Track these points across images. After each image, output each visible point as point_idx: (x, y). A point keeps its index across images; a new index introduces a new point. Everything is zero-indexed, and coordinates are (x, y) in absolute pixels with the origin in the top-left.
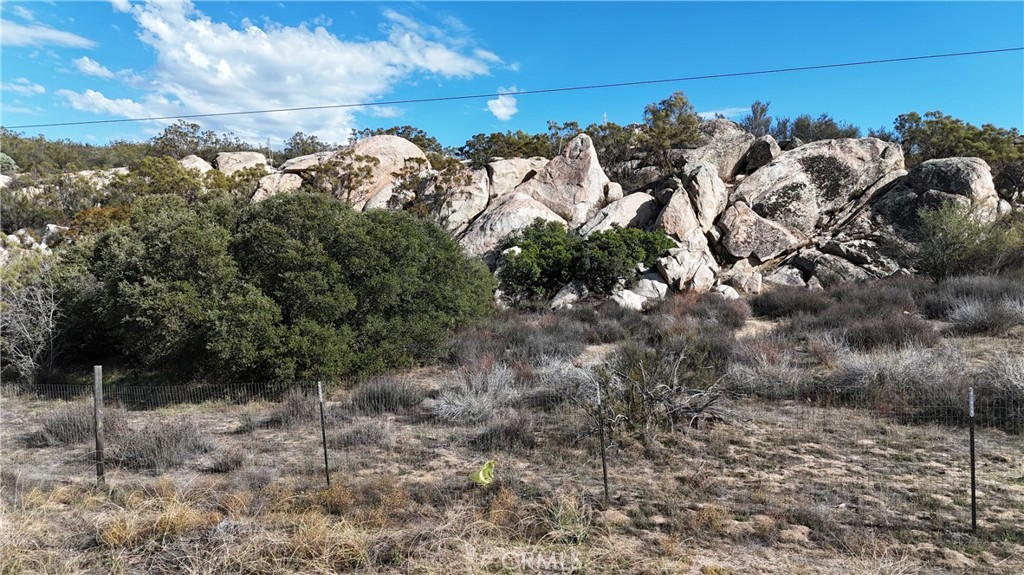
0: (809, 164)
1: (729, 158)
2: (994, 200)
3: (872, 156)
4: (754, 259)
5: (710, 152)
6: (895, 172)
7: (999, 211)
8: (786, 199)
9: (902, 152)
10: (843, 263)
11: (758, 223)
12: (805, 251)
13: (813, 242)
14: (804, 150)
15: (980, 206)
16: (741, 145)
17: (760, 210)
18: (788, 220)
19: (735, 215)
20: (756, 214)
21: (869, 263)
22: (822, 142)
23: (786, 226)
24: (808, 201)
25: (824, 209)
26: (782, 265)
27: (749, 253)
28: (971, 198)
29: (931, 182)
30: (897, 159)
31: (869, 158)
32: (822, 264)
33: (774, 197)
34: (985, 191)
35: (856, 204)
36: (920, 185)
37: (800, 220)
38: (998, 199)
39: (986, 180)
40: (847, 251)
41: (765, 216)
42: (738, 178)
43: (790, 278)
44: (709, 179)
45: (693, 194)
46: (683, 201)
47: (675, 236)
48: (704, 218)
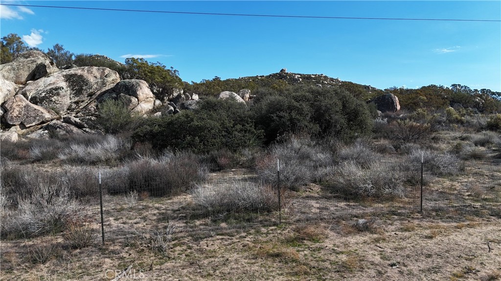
0: (68, 78)
1: (21, 72)
2: (152, 99)
3: (101, 76)
4: (22, 126)
5: (7, 67)
6: (112, 84)
7: (154, 104)
8: (51, 94)
9: (118, 75)
10: (71, 128)
11: (27, 106)
12: (54, 121)
13: (62, 117)
14: (70, 70)
15: (143, 102)
16: (29, 65)
17: (34, 100)
18: (50, 105)
19: (13, 102)
20: (28, 102)
21: (86, 128)
22: (82, 67)
23: (46, 108)
24: (64, 96)
25: (73, 101)
26: (40, 129)
27: (19, 123)
28: (138, 98)
29: (122, 90)
30: (114, 78)
31: (99, 77)
32: (60, 128)
33: (44, 94)
34: (145, 96)
35: (90, 99)
36: (118, 91)
37: (58, 105)
38: (154, 99)
39: (145, 90)
40: (75, 121)
41: (36, 103)
42: (28, 82)
43: (41, 136)
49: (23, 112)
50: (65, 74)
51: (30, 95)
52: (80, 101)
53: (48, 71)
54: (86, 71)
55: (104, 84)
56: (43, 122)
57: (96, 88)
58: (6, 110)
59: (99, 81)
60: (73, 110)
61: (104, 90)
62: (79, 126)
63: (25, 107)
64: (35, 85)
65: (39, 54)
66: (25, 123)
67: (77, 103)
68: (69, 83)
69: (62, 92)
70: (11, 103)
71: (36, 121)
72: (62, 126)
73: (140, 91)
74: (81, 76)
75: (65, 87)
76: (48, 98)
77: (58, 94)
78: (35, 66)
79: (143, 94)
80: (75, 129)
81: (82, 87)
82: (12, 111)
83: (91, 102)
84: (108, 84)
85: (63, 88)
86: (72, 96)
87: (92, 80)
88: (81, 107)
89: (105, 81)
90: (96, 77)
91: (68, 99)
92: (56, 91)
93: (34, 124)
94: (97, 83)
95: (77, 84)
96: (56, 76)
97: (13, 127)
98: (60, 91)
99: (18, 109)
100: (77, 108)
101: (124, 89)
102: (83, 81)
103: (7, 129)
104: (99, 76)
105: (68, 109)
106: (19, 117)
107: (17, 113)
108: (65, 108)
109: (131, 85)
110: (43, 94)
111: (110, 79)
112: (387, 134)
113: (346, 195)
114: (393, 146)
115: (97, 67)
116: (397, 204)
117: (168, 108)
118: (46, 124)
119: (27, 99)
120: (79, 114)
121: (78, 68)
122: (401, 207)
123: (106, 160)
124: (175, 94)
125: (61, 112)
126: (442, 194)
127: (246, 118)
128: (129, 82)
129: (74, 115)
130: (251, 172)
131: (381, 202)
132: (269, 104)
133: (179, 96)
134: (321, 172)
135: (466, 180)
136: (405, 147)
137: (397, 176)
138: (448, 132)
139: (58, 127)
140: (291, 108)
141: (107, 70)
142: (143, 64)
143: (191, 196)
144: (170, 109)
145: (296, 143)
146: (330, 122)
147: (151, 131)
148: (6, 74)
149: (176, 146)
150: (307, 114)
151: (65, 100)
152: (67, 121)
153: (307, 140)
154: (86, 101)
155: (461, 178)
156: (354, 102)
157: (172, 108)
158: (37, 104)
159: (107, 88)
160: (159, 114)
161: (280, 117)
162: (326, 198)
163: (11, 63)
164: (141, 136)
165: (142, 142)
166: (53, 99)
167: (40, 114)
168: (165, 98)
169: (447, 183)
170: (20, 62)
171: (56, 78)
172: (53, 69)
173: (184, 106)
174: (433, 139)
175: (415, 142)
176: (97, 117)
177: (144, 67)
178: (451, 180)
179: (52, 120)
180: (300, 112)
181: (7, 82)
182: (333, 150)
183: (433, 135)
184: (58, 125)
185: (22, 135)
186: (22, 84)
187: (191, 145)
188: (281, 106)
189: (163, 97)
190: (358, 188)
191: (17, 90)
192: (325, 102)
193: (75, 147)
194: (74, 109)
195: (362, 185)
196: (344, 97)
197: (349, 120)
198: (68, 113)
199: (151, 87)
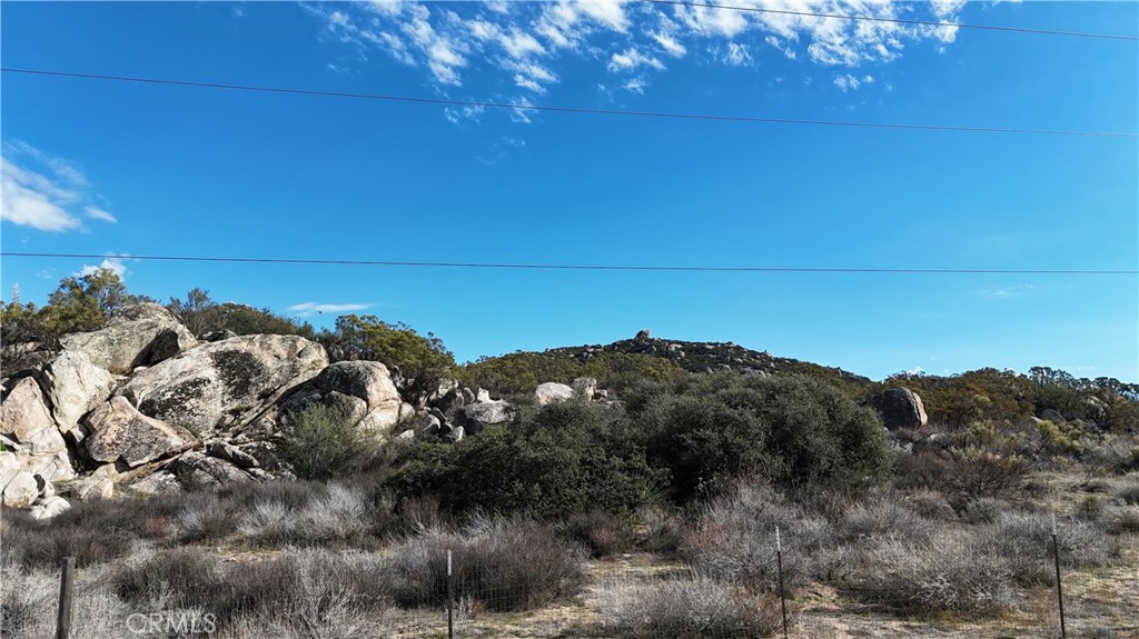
0: (221, 360)
1: (126, 348)
2: (395, 403)
3: (289, 354)
4: (122, 464)
5: (98, 339)
6: (311, 372)
7: (400, 414)
8: (184, 395)
9: (323, 352)
10: (225, 468)
11: (134, 422)
12: (189, 454)
13: (205, 443)
14: (223, 343)
15: (378, 409)
16: (142, 333)
17: (149, 408)
18: (181, 419)
19: (107, 412)
20: (136, 412)
21: (254, 467)
22: (248, 336)
23: (173, 425)
24: (210, 398)
25: (228, 408)
26: (158, 470)
27: (117, 457)
28: (367, 400)
29: (334, 384)
30: (315, 360)
31: (286, 356)
32: (201, 469)
33: (170, 393)
34: (382, 395)
35: (264, 404)
36: (325, 385)
37: (196, 419)
38: (400, 402)
39: (382, 385)
40: (234, 453)
41: (152, 414)
42: (136, 370)
43: (161, 487)
44: (73, 369)
45: (46, 386)
46: (31, 394)
47: (13, 437)
48: (62, 415)
49: (125, 434)
50: (214, 351)
51: (140, 397)
52: (242, 409)
53: (180, 345)
54: (258, 345)
55: (294, 371)
56: (165, 456)
57: (278, 381)
58: (89, 431)
59: (286, 364)
60: (226, 428)
61: (293, 384)
62: (242, 464)
63: (130, 423)
64: (152, 376)
65: (157, 309)
66: (128, 459)
67: (235, 412)
68: (222, 369)
69: (206, 390)
70: (102, 416)
71: (152, 453)
72: (205, 463)
73: (374, 385)
74: (247, 356)
75: (213, 379)
76: (178, 403)
77: (199, 395)
78: (153, 335)
79: (378, 391)
80: (233, 472)
81: (248, 377)
82: (103, 432)
83: (266, 409)
84: (302, 370)
85: (209, 382)
86: (226, 397)
87: (269, 362)
88: (243, 422)
89: (298, 365)
90: (278, 357)
91: (219, 404)
92: (193, 388)
93: (146, 459)
94: (280, 369)
95: (239, 372)
96: (195, 356)
97: (102, 468)
98: (204, 388)
99: (115, 427)
100: (235, 422)
101: (338, 383)
102: (252, 366)
103: (89, 473)
104: (284, 355)
105: (217, 427)
106: (117, 445)
107: (114, 436)
108: (212, 423)
109: (354, 373)
110: (168, 395)
111: (307, 361)
113: (896, 604)
115: (280, 337)
116: (1007, 625)
117: (429, 421)
118: (172, 459)
119: (134, 404)
120: (240, 437)
121: (239, 338)
123: (348, 537)
124: (443, 391)
125: (203, 434)
126: (1091, 604)
127: (628, 443)
128: (351, 368)
129: (228, 439)
131: (974, 619)
132: (672, 412)
133: (451, 395)
135: (1130, 576)
136: (978, 506)
137: (995, 566)
138: (1051, 474)
139: (197, 466)
140: (721, 422)
141: (302, 342)
142: (378, 327)
144: (433, 423)
147: (428, 472)
148: (94, 353)
150: (757, 435)
151: (213, 407)
152: (217, 452)
153: (767, 491)
154: (255, 409)
155: (1117, 572)
157: (436, 421)
158: (153, 417)
159: (300, 380)
160: (409, 434)
161: (701, 441)
162: (855, 613)
163: (105, 331)
164: (408, 484)
165: (418, 494)
166: (187, 404)
167: (161, 439)
168: (421, 399)
169: (1095, 582)
170: (124, 328)
171: (195, 360)
172: (187, 340)
173: (465, 416)
174: (1029, 487)
175: (994, 494)
176: (277, 443)
177: (382, 335)
178: (1100, 575)
179: (184, 451)
180: (742, 428)
181: (97, 370)
183: (1027, 482)
184: (198, 462)
185: (120, 484)
186: (123, 373)
187: (522, 502)
188: (700, 416)
189: (418, 397)
190: (918, 589)
191: (115, 386)
192: (793, 409)
194: (229, 426)
195: (926, 585)
196: (829, 397)
197: (845, 448)
198: (217, 436)
199: (393, 373)
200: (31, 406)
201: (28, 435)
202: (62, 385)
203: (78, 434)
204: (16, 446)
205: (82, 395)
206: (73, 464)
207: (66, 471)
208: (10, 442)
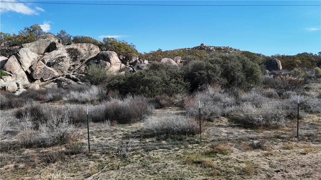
0: (69, 51)
1: (41, 47)
2: (119, 63)
3: (88, 49)
4: (42, 80)
5: (33, 44)
6: (95, 54)
7: (121, 67)
8: (58, 61)
9: (98, 48)
10: (70, 81)
11: (44, 68)
12: (61, 77)
13: (65, 75)
14: (70, 46)
15: (114, 65)
16: (46, 43)
17: (49, 64)
18: (58, 67)
19: (37, 65)
20: (45, 65)
21: (79, 81)
22: (77, 44)
23: (56, 69)
24: (66, 62)
25: (72, 65)
26: (52, 82)
27: (40, 78)
28: (110, 63)
29: (101, 58)
30: (96, 51)
31: (87, 50)
32: (64, 81)
34: (115, 61)
35: (82, 63)
36: (98, 58)
37: (62, 67)
38: (121, 63)
39: (115, 58)
40: (73, 77)
42: (45, 54)
43: (53, 86)
44: (25, 53)
45: (18, 58)
46: (14, 60)
47: (10, 72)
48: (24, 66)
49: (42, 72)
50: (67, 48)
51: (46, 61)
52: (75, 65)
53: (57, 46)
54: (79, 46)
55: (90, 54)
56: (54, 78)
57: (85, 57)
58: (32, 71)
61: (90, 58)
62: (75, 80)
64: (49, 55)
65: (51, 36)
66: (44, 79)
68: (69, 53)
69: (65, 59)
70: (35, 66)
71: (50, 77)
72: (65, 80)
73: (112, 58)
74: (76, 50)
75: (67, 56)
76: (57, 63)
77: (63, 61)
78: (49, 44)
79: (114, 60)
80: (73, 82)
81: (77, 56)
82: (36, 71)
83: (82, 65)
84: (92, 54)
85: (66, 57)
86: (71, 61)
87: (82, 51)
88: (76, 69)
89: (91, 52)
90: (85, 50)
91: (69, 63)
92: (61, 59)
93: (49, 79)
94: (86, 53)
95: (74, 54)
96: (61, 49)
97: (36, 81)
98: (64, 59)
99: (39, 70)
100: (74, 69)
101: (102, 57)
102: (78, 53)
103: (33, 82)
104: (87, 49)
105: (69, 70)
106: (40, 75)
107: (39, 72)
108: (67, 69)
109: (107, 55)
110: (54, 61)
111: (93, 51)
112: (273, 85)
113: (245, 124)
114: (278, 93)
115: (86, 44)
116: (280, 131)
117: (129, 69)
118: (56, 79)
119: (45, 63)
120: (75, 73)
121: (74, 44)
122: (284, 133)
123: (91, 101)
124: (134, 60)
125: (65, 72)
126: (312, 125)
127: (178, 75)
128: (105, 53)
129: (72, 73)
130: (181, 109)
131: (269, 129)
132: (193, 65)
133: (136, 61)
134: (228, 109)
136: (286, 94)
137: (280, 113)
138: (316, 84)
139: (63, 81)
140: (208, 68)
141: (92, 46)
142: (114, 41)
143: (143, 123)
145: (211, 90)
146: (234, 77)
147: (119, 83)
148: (32, 48)
149: (134, 93)
150: (219, 72)
152: (68, 77)
153: (219, 89)
154: (79, 65)
156: (250, 64)
157: (131, 69)
158: (50, 67)
159: (92, 57)
160: (123, 73)
161: (201, 74)
162: (231, 126)
163: (35, 42)
164: (113, 86)
165: (113, 90)
166: (59, 63)
167: (52, 73)
168: (127, 63)
169: (316, 118)
170: (40, 41)
171: (62, 51)
172: (59, 45)
173: (139, 67)
174: (306, 88)
175: (293, 91)
176: (85, 74)
177: (115, 43)
178: (319, 116)
179: (59, 76)
180: (214, 70)
181: (33, 53)
182: (236, 96)
183: (305, 86)
184: (63, 80)
185: (42, 85)
186: (42, 54)
187: (143, 92)
188: (201, 67)
189: (126, 62)
190: (253, 120)
191: (39, 58)
192: (231, 64)
193: (72, 93)
194: (72, 70)
195: (256, 119)
196: (244, 60)
197: (247, 76)
198: (69, 72)
199: (119, 55)
200: (14, 63)
201: (15, 71)
202: (22, 57)
203: (29, 71)
204: (12, 74)
205: (29, 60)
206: (28, 80)
207: (27, 82)
208: (10, 74)
